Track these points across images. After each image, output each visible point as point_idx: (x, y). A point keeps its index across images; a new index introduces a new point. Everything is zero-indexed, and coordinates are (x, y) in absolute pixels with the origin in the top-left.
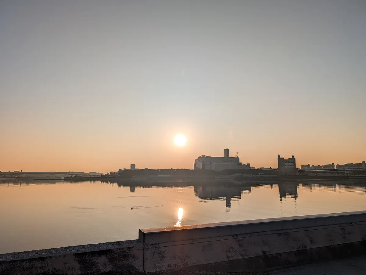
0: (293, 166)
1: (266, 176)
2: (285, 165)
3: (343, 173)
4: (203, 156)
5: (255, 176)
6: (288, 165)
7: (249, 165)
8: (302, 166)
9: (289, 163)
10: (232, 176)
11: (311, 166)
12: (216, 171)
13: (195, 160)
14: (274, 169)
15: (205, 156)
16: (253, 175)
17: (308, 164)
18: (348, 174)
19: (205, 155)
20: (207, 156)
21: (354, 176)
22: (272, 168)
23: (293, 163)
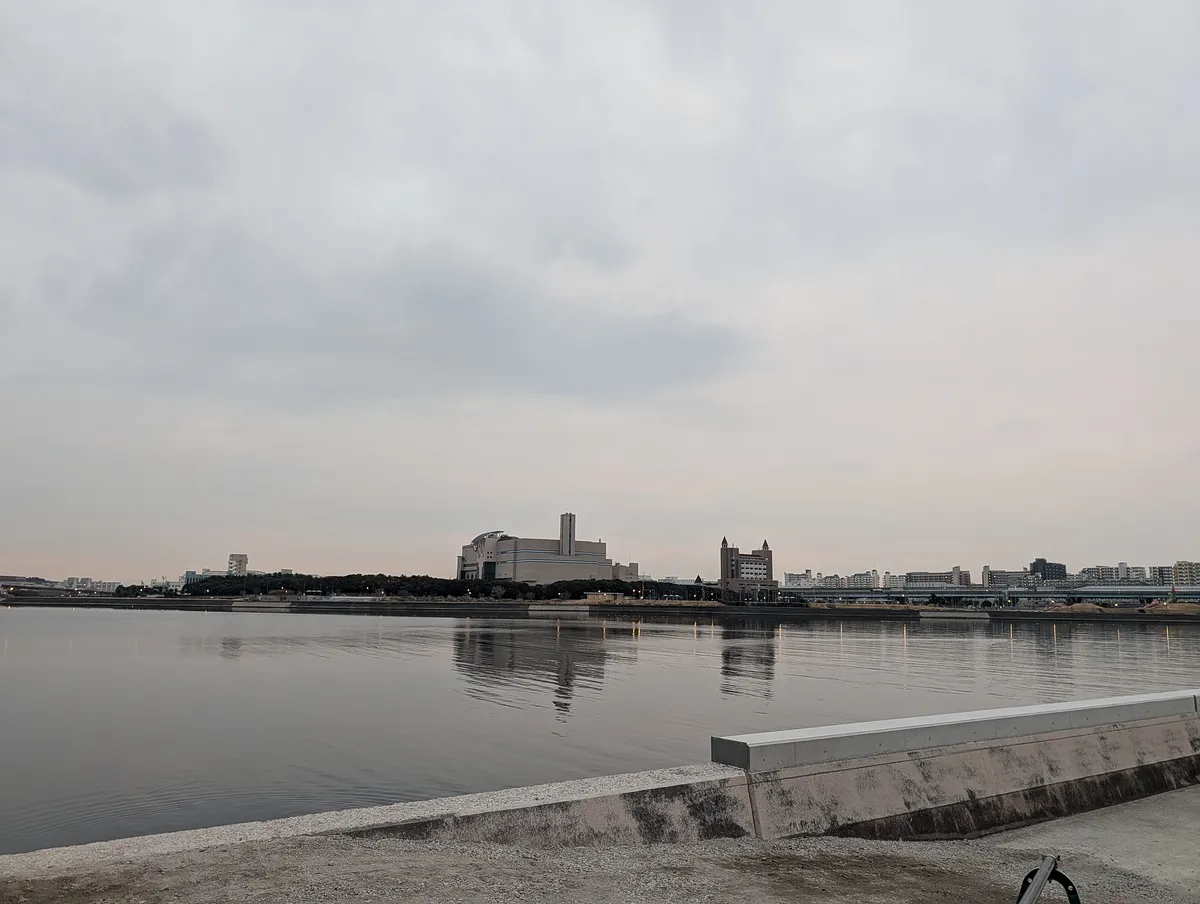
0: (765, 576)
1: (685, 603)
2: (743, 570)
3: (902, 600)
4: (492, 535)
5: (652, 602)
6: (749, 571)
7: (634, 566)
8: (790, 577)
9: (754, 566)
10: (582, 601)
11: (814, 575)
12: (530, 584)
13: (464, 548)
14: (709, 584)
15: (499, 535)
16: (647, 601)
17: (807, 571)
18: (915, 603)
19: (497, 532)
20: (505, 534)
21: (932, 611)
22: (706, 579)
23: (765, 567)
